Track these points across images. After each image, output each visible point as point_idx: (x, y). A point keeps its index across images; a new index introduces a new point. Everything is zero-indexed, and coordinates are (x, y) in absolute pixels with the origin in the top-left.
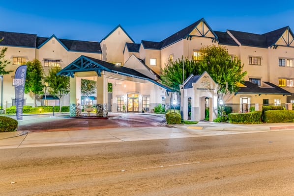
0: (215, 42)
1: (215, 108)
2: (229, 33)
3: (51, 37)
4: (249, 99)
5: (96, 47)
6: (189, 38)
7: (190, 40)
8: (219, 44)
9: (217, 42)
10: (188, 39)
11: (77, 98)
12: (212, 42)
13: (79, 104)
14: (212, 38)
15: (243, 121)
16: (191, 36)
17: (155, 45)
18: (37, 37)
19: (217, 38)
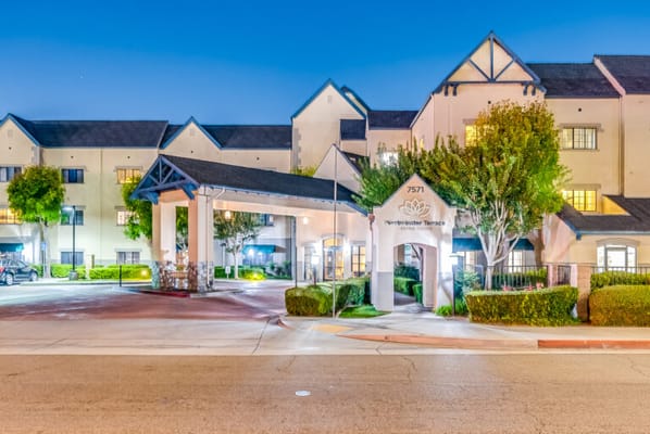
0: (534, 93)
1: (444, 276)
2: (598, 63)
3: (187, 124)
4: (631, 250)
5: (281, 137)
6: (451, 89)
7: (455, 94)
8: (546, 96)
9: (540, 94)
10: (446, 94)
11: (163, 248)
12: (525, 93)
13: (169, 263)
14: (523, 83)
15: (501, 315)
16: (455, 85)
17: (398, 119)
18: (169, 126)
19: (538, 80)
